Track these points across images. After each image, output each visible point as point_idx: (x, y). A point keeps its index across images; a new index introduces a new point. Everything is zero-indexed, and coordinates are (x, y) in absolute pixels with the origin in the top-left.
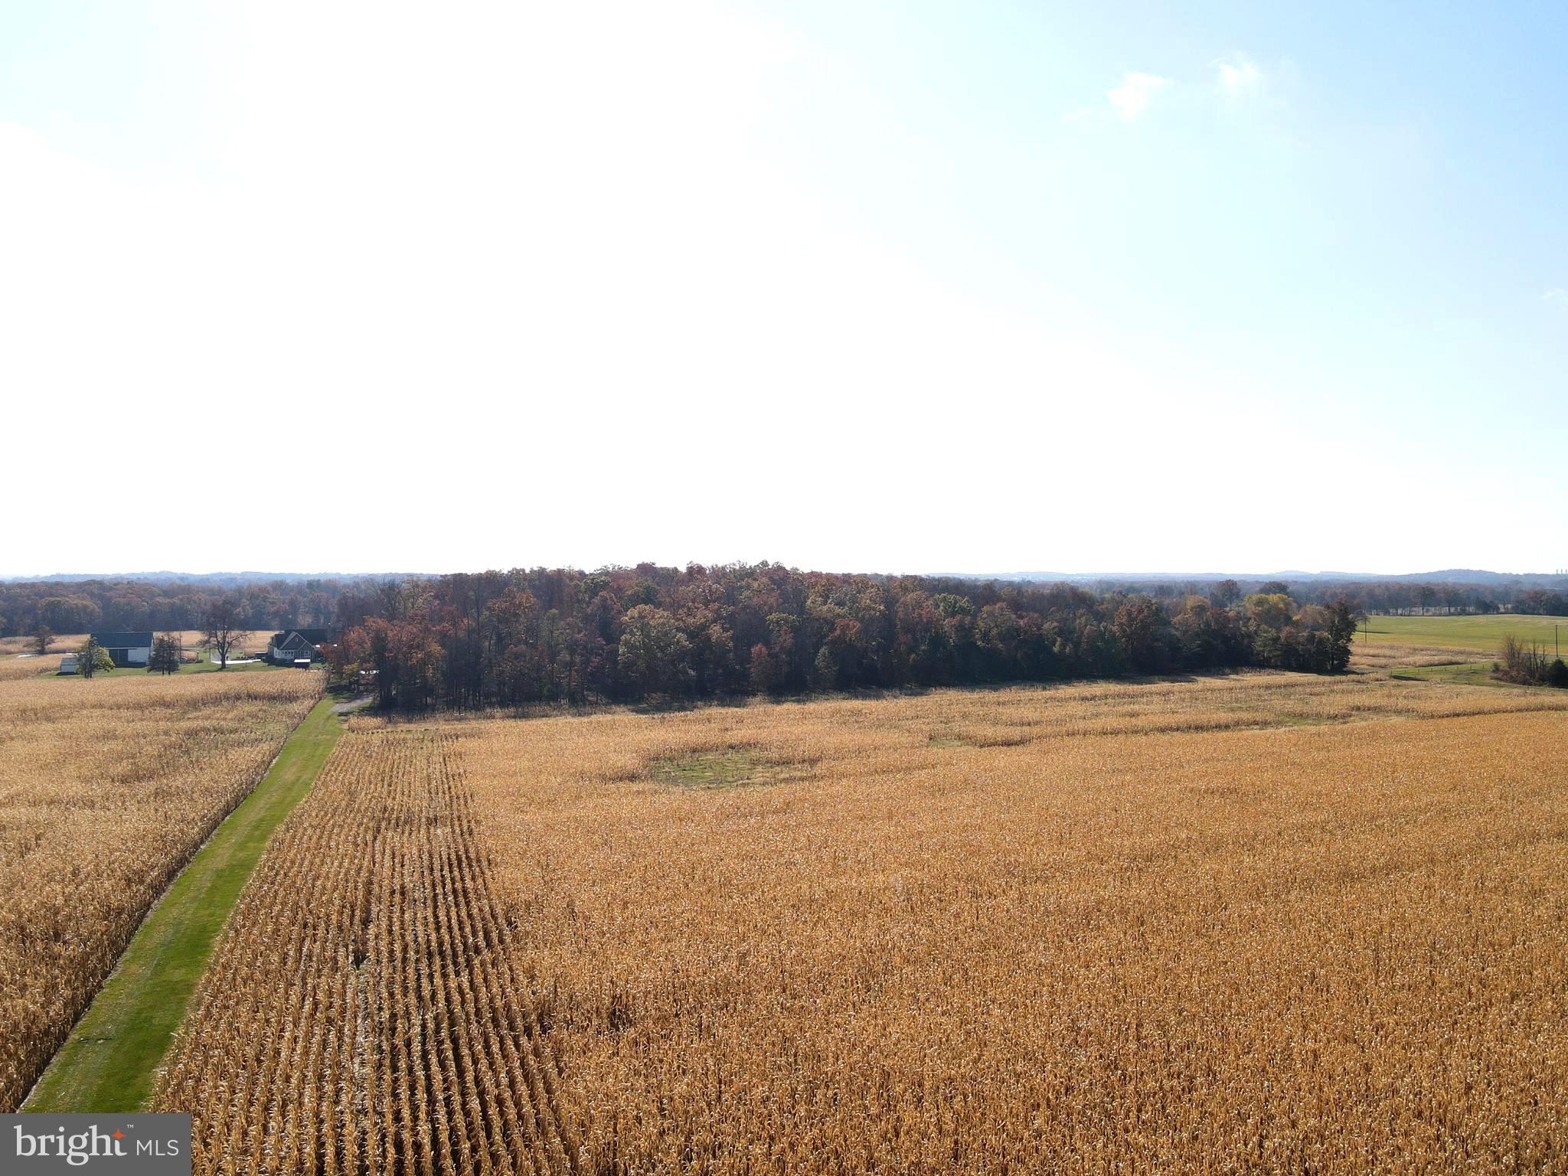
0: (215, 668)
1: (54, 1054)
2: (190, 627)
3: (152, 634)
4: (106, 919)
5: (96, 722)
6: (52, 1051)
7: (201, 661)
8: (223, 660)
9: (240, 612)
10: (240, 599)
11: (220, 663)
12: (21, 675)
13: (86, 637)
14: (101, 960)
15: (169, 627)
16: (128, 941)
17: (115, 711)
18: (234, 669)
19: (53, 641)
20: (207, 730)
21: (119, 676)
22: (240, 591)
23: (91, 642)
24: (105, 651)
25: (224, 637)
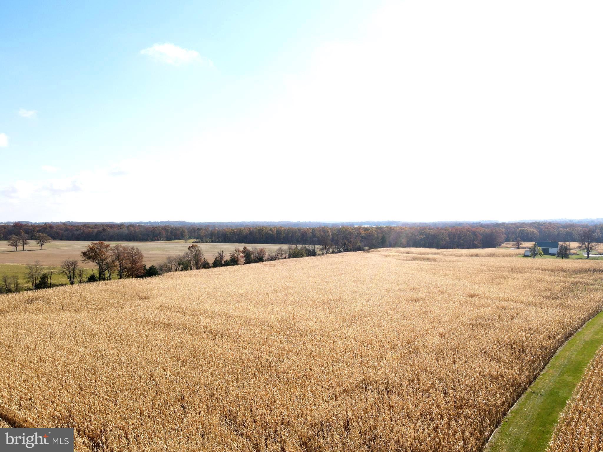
0: (584, 258)
1: (522, 394)
2: (574, 240)
3: (558, 243)
4: (541, 349)
5: (537, 275)
6: (522, 393)
7: (578, 255)
8: (588, 255)
9: (596, 235)
10: (596, 229)
11: (587, 256)
12: (512, 255)
13: (533, 243)
14: (539, 364)
15: (565, 240)
16: (549, 360)
17: (544, 271)
18: (593, 259)
19: (522, 244)
20: (581, 283)
21: (545, 258)
22: (596, 226)
23: (535, 245)
24: (540, 248)
25: (589, 245)
